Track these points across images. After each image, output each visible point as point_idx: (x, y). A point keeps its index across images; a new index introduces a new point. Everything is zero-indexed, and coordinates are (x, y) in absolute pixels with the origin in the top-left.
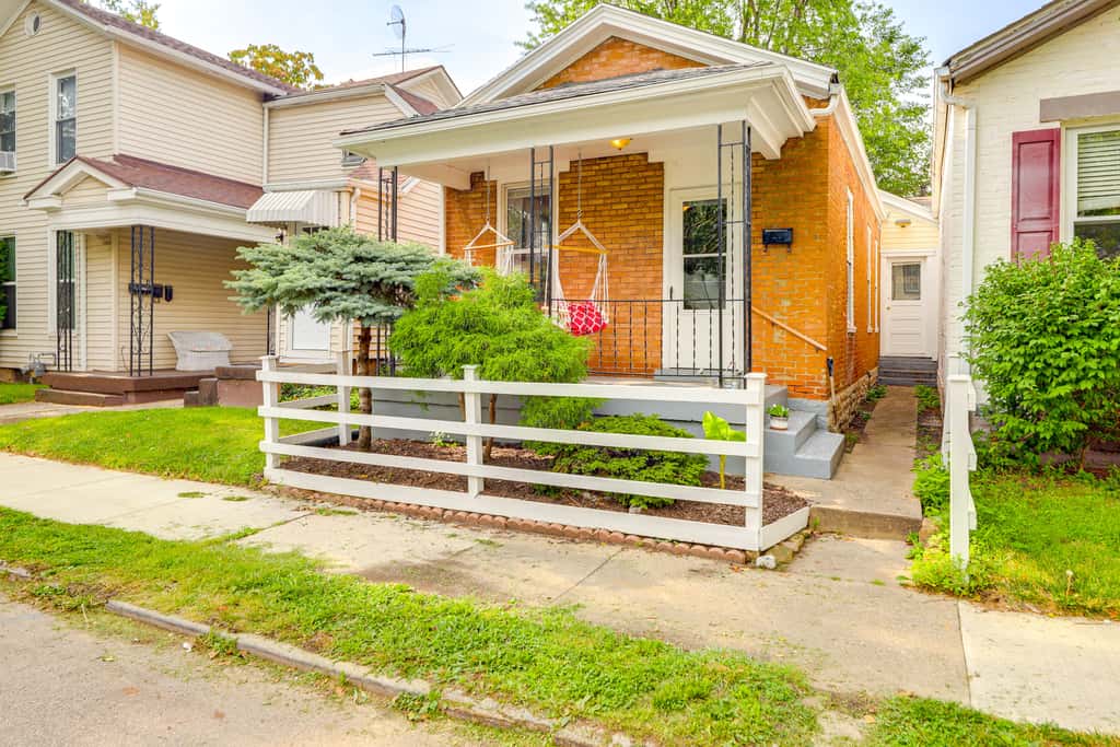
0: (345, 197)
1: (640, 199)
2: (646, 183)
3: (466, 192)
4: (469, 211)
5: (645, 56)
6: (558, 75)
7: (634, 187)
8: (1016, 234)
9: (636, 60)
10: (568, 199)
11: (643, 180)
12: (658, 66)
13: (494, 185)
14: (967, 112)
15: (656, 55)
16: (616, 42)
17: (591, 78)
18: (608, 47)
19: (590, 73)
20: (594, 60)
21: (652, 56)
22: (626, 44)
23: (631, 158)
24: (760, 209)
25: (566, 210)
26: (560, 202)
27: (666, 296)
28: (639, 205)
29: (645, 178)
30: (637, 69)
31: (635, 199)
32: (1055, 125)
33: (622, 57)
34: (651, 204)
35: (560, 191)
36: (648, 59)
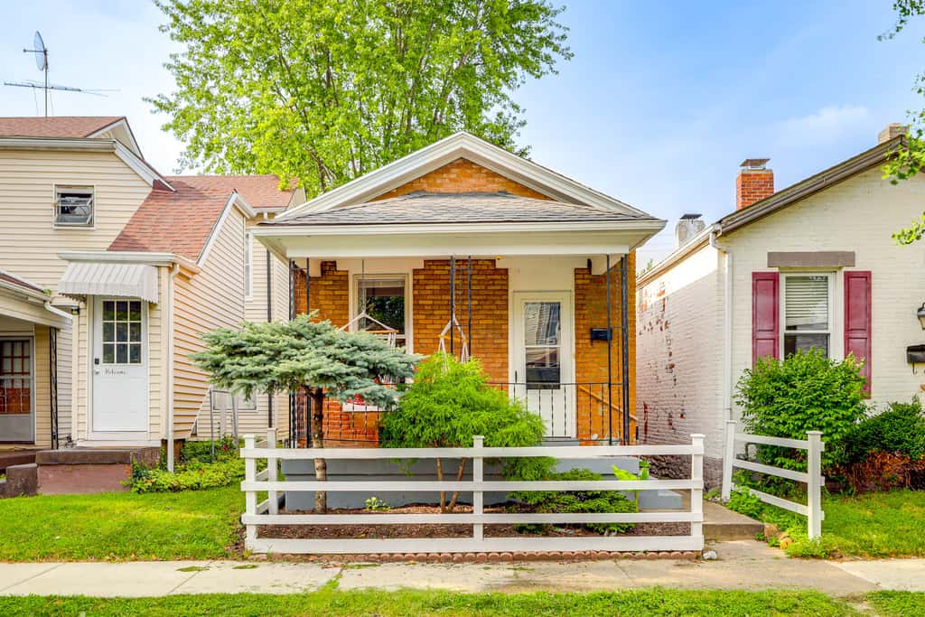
0: (165, 271)
1: (489, 298)
2: (494, 284)
3: (317, 279)
4: (320, 297)
5: (490, 179)
6: (412, 183)
7: (483, 287)
8: (755, 339)
9: (483, 181)
10: (423, 292)
11: (491, 282)
12: (502, 189)
13: (345, 275)
14: (727, 256)
15: (501, 180)
16: (465, 163)
17: (442, 190)
18: (458, 166)
19: (441, 185)
20: (445, 175)
21: (496, 179)
22: (474, 166)
23: (480, 263)
24: (586, 312)
25: (421, 302)
26: (414, 296)
27: (511, 379)
28: (488, 303)
29: (494, 280)
30: (484, 189)
31: (484, 297)
32: (776, 270)
33: (471, 176)
34: (498, 302)
35: (414, 285)
36: (494, 182)
